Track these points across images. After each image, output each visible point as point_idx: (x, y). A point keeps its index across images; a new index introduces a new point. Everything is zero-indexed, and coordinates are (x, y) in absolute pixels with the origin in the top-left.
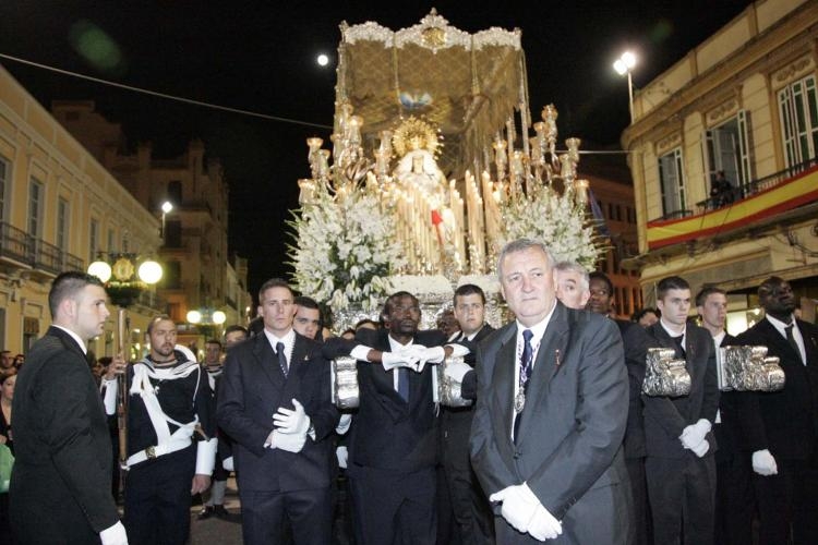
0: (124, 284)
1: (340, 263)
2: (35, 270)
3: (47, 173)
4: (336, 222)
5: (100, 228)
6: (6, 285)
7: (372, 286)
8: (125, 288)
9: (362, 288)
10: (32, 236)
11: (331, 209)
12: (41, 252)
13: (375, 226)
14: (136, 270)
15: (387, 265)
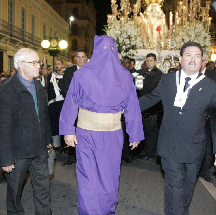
0: (54, 49)
1: (119, 44)
2: (24, 43)
3: (27, 6)
4: (119, 30)
5: (47, 27)
6: (14, 48)
7: (129, 52)
8: (55, 50)
9: (126, 53)
10: (23, 30)
11: (117, 25)
12: (26, 36)
13: (132, 32)
14: (58, 43)
15: (135, 46)
